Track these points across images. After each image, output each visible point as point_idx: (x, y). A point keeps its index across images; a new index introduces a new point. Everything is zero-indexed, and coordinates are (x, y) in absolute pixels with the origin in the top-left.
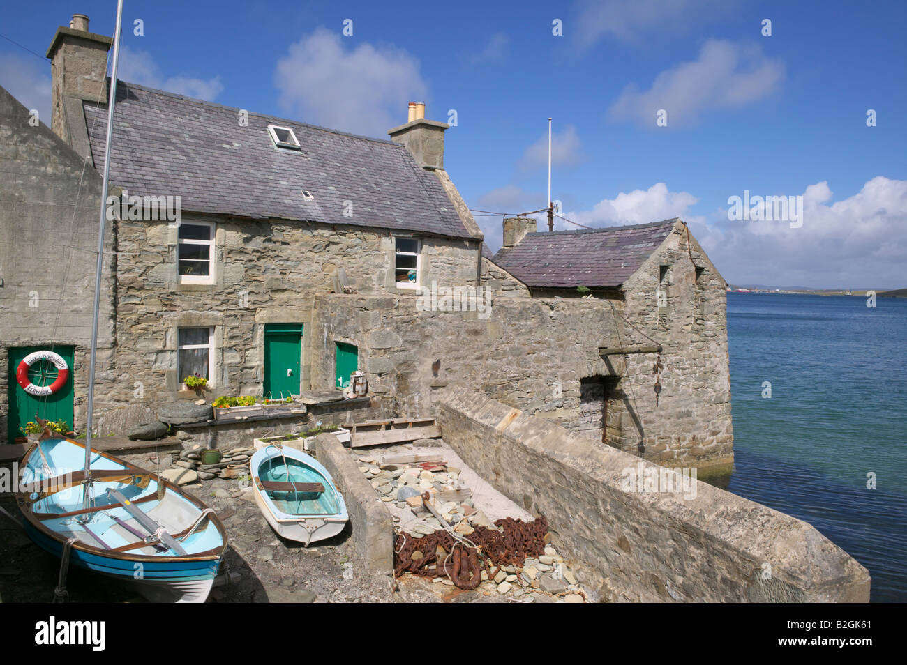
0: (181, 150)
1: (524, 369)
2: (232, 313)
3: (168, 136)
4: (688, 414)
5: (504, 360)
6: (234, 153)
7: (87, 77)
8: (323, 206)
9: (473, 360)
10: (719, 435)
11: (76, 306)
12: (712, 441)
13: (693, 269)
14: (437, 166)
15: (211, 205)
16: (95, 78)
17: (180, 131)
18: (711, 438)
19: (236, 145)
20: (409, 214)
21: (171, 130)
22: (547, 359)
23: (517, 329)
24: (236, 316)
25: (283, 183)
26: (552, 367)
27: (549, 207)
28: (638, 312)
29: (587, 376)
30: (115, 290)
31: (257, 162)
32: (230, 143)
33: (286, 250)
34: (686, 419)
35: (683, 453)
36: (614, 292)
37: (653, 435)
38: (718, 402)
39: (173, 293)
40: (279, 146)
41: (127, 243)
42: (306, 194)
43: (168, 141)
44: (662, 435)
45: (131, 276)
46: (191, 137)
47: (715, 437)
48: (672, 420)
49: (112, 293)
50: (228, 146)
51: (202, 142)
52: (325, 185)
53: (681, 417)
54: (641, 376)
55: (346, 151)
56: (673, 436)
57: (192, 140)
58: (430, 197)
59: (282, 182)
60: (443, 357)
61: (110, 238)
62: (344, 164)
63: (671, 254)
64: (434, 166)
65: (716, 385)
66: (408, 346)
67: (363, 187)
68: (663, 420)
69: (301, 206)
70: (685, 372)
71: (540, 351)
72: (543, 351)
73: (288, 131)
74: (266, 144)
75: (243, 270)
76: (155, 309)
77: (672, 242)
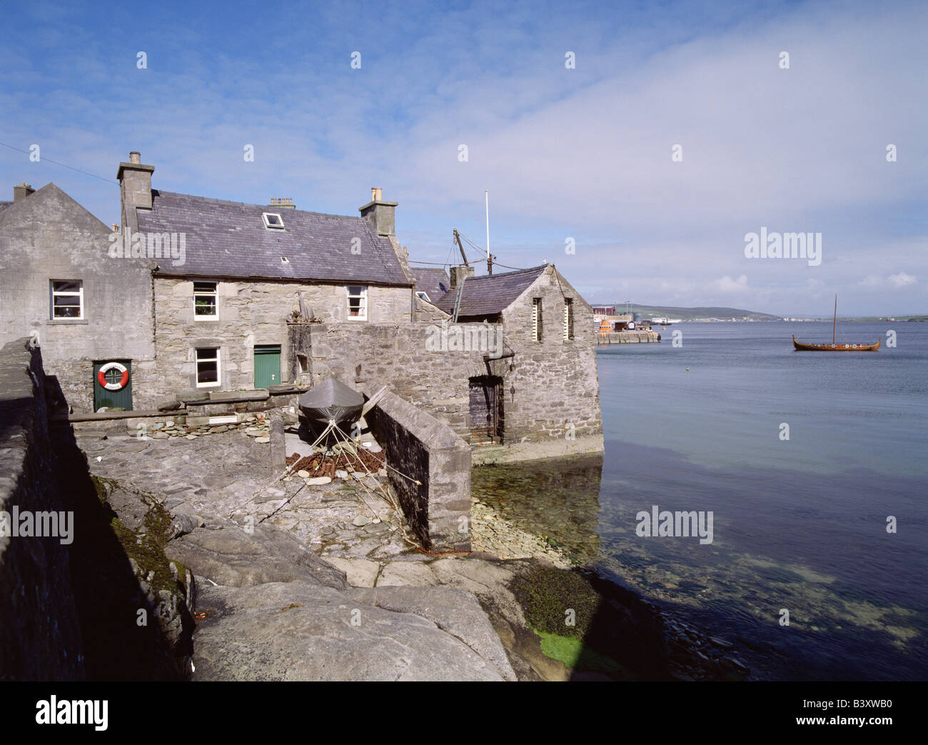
0: (200, 235)
1: (424, 371)
2: (231, 338)
3: (191, 226)
4: (561, 404)
5: (409, 365)
6: (236, 234)
7: (139, 192)
8: (294, 267)
9: (385, 364)
10: (590, 420)
11: (131, 335)
12: (584, 424)
13: (563, 299)
14: (390, 233)
15: (216, 270)
16: (144, 193)
17: (200, 222)
18: (582, 422)
19: (239, 228)
20: (360, 269)
21: (194, 222)
22: (441, 364)
23: (418, 344)
24: (234, 340)
25: (269, 253)
26: (446, 370)
27: (488, 257)
28: (515, 331)
29: (474, 376)
30: (155, 325)
31: (252, 239)
32: (234, 228)
33: (267, 297)
34: (559, 408)
35: (557, 432)
36: (495, 318)
37: (530, 418)
38: (588, 395)
39: (192, 327)
40: (269, 227)
41: (161, 296)
42: (284, 260)
43: (191, 230)
44: (539, 418)
45: (164, 316)
46: (207, 225)
47: (585, 421)
48: (547, 408)
49: (152, 327)
50: (233, 230)
51: (214, 229)
52: (299, 252)
53: (556, 406)
54: (519, 377)
55: (320, 226)
56: (548, 420)
57: (208, 228)
58: (380, 256)
59: (267, 252)
60: (362, 363)
61: (150, 294)
62: (316, 236)
63: (543, 290)
64: (386, 234)
65: (586, 383)
66: (338, 356)
67: (327, 252)
68: (539, 408)
69: (279, 268)
70: (558, 373)
71: (435, 358)
72: (438, 358)
73: (277, 217)
74: (260, 227)
75: (238, 311)
76: (180, 337)
77: (543, 280)
